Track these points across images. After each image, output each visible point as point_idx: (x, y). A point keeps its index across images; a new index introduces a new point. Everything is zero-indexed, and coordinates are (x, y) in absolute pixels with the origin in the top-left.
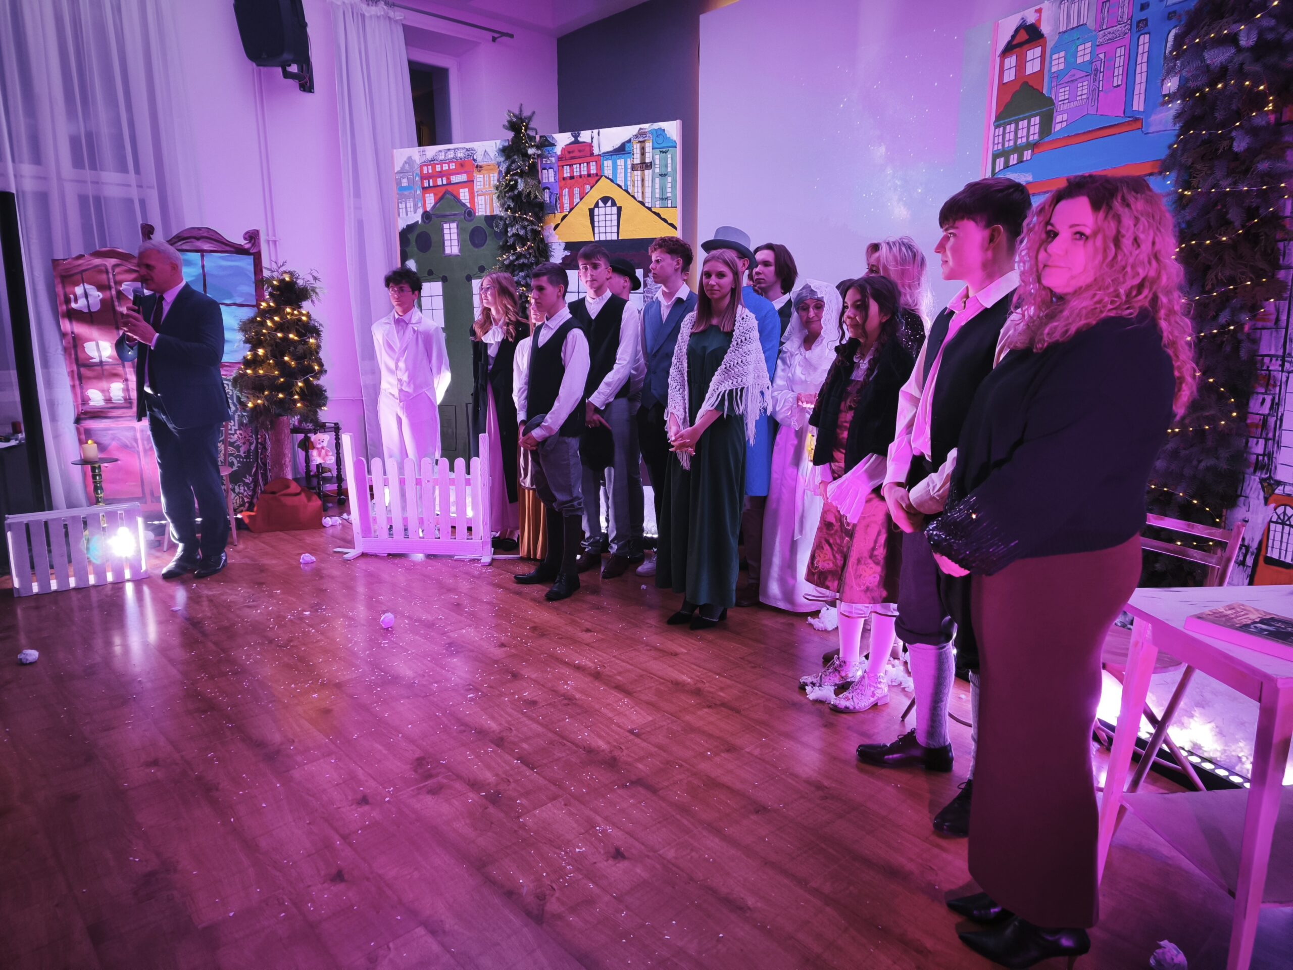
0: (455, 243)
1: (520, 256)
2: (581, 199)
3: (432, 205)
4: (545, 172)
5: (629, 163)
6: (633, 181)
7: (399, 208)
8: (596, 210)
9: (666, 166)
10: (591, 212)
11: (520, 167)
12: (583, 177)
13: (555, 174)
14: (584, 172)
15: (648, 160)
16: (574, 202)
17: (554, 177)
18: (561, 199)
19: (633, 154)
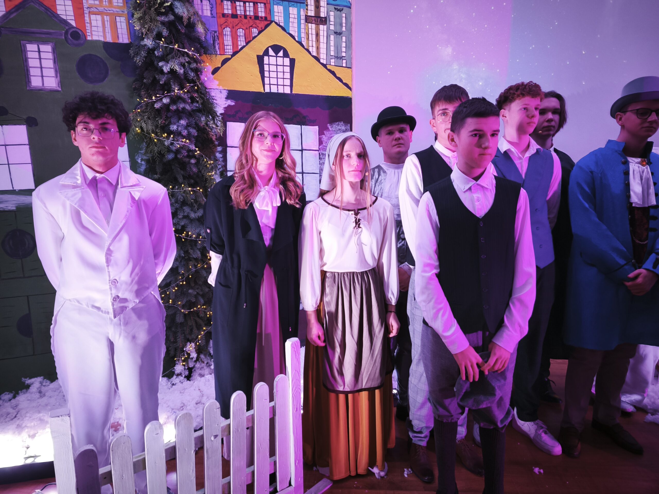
1: (175, 100)
2: (247, 43)
5: (302, 13)
6: (308, 34)
8: (266, 58)
9: (341, 25)
10: (260, 59)
12: (248, 18)
13: (211, 8)
14: (250, 11)
15: (322, 15)
16: (237, 46)
17: (211, 11)
18: (220, 39)
19: (307, 5)
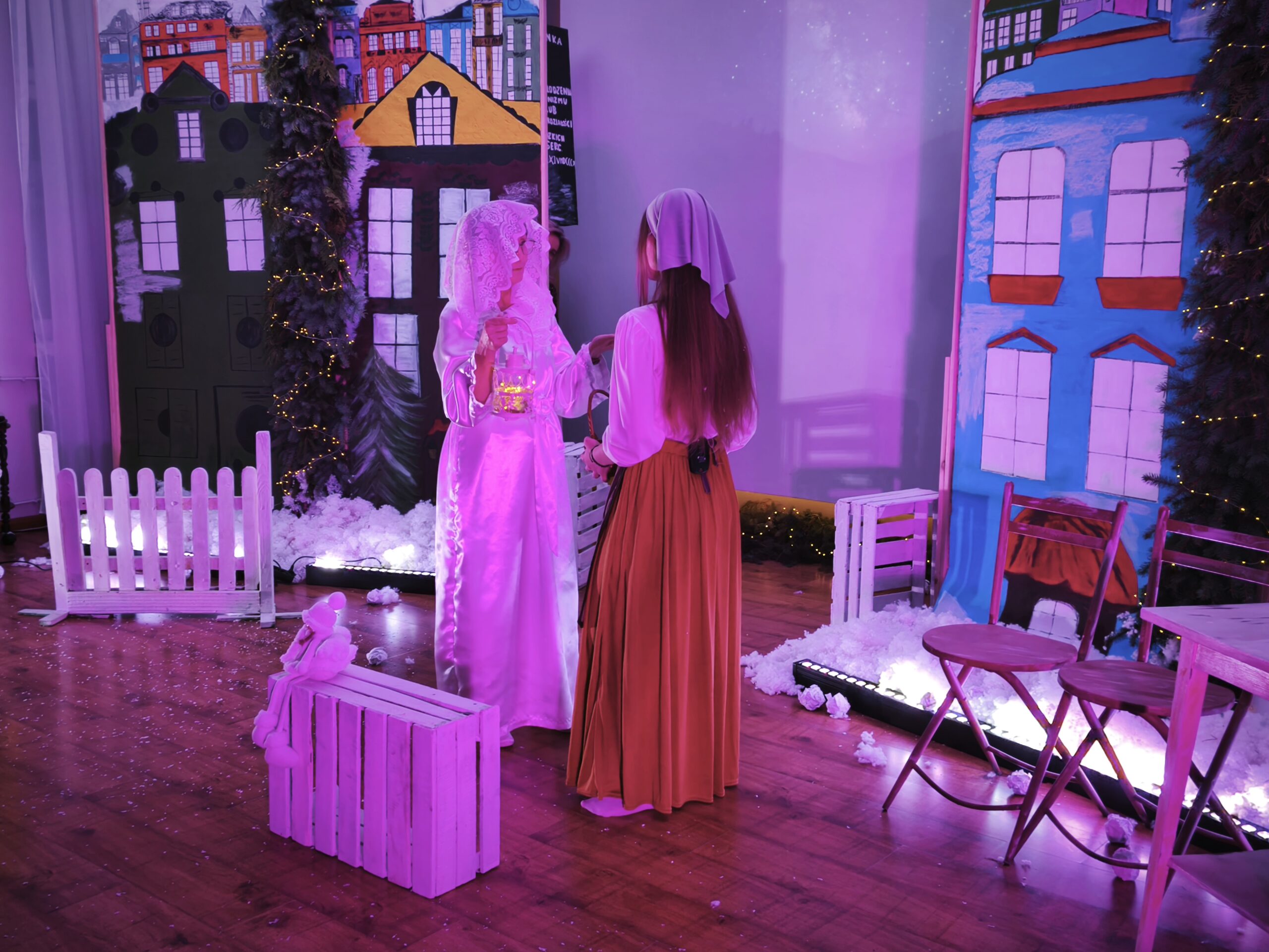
0: (197, 142)
1: (302, 165)
2: (396, 85)
3: (159, 84)
4: (339, 42)
5: (469, 34)
6: (475, 62)
7: (104, 88)
8: (419, 101)
9: (524, 42)
10: (411, 103)
11: (301, 34)
12: (398, 52)
13: (355, 47)
14: (400, 45)
15: (496, 32)
16: (383, 89)
17: (354, 50)
18: (364, 84)
19: (475, 23)
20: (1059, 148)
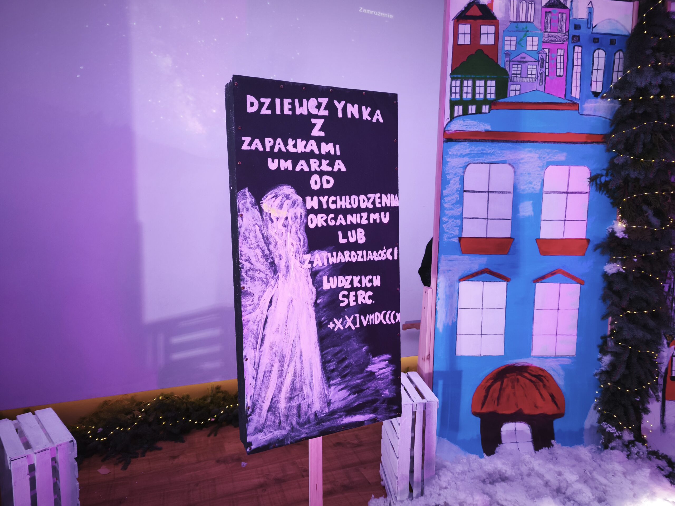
20: (510, 164)
